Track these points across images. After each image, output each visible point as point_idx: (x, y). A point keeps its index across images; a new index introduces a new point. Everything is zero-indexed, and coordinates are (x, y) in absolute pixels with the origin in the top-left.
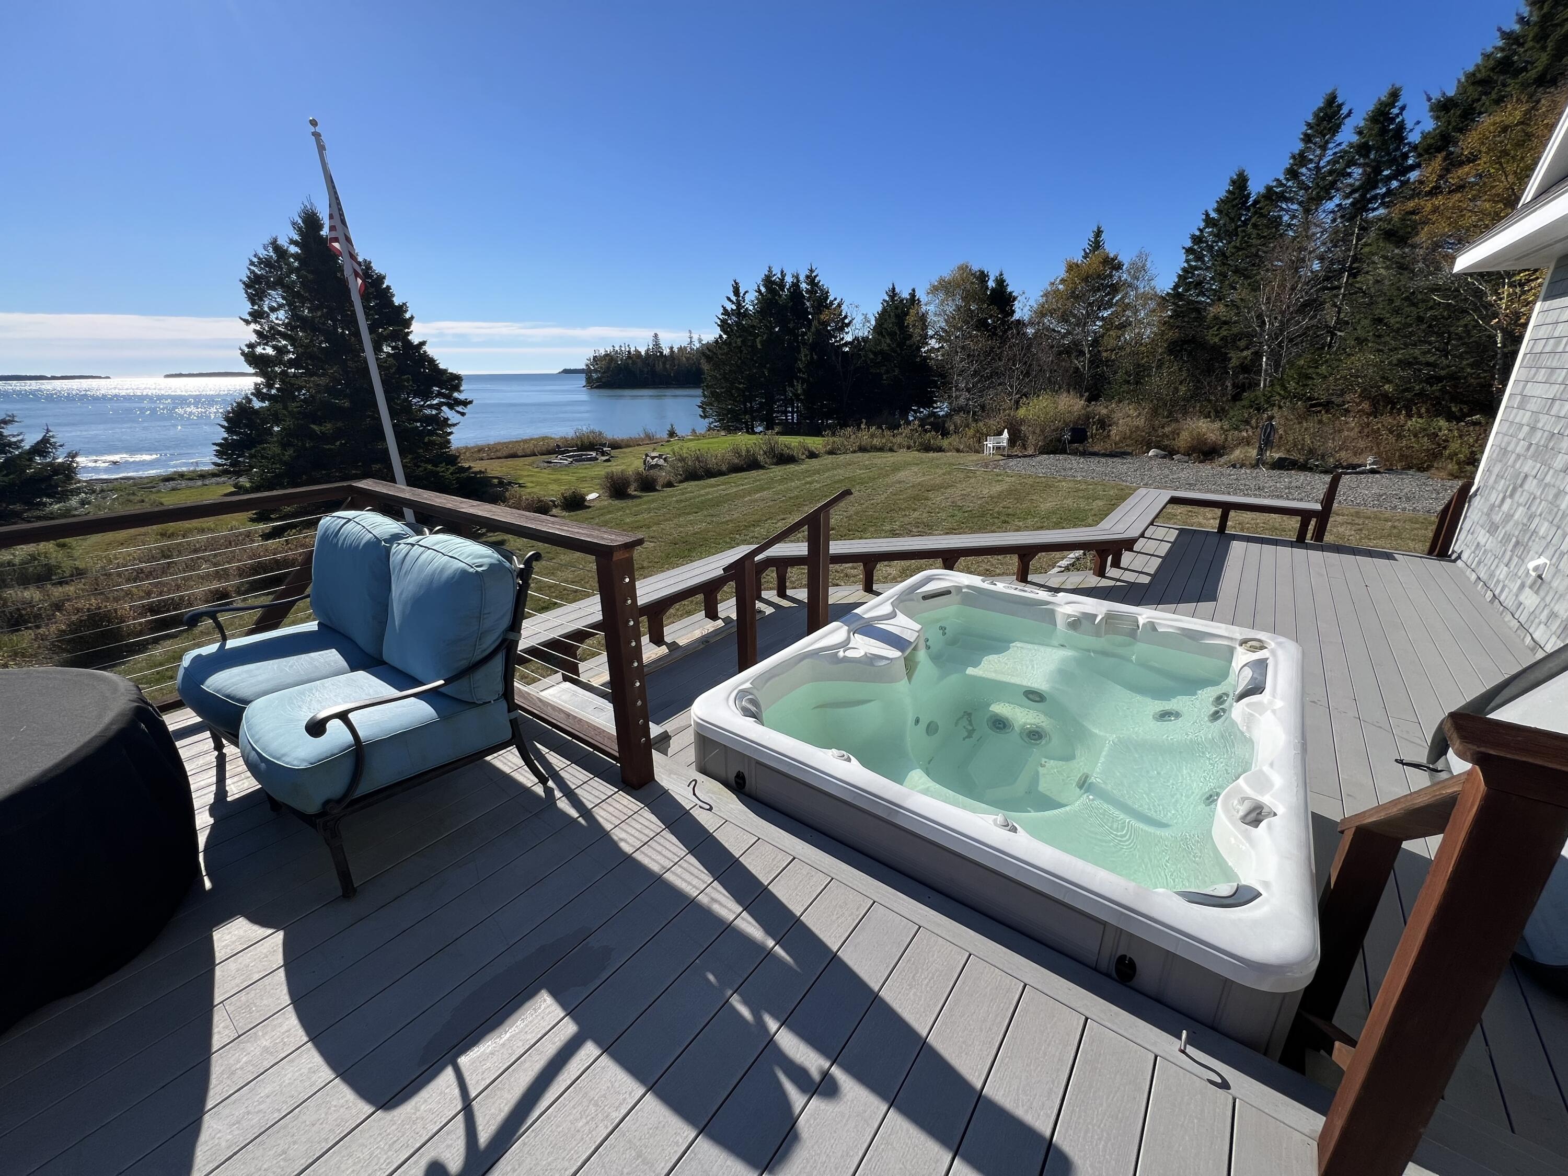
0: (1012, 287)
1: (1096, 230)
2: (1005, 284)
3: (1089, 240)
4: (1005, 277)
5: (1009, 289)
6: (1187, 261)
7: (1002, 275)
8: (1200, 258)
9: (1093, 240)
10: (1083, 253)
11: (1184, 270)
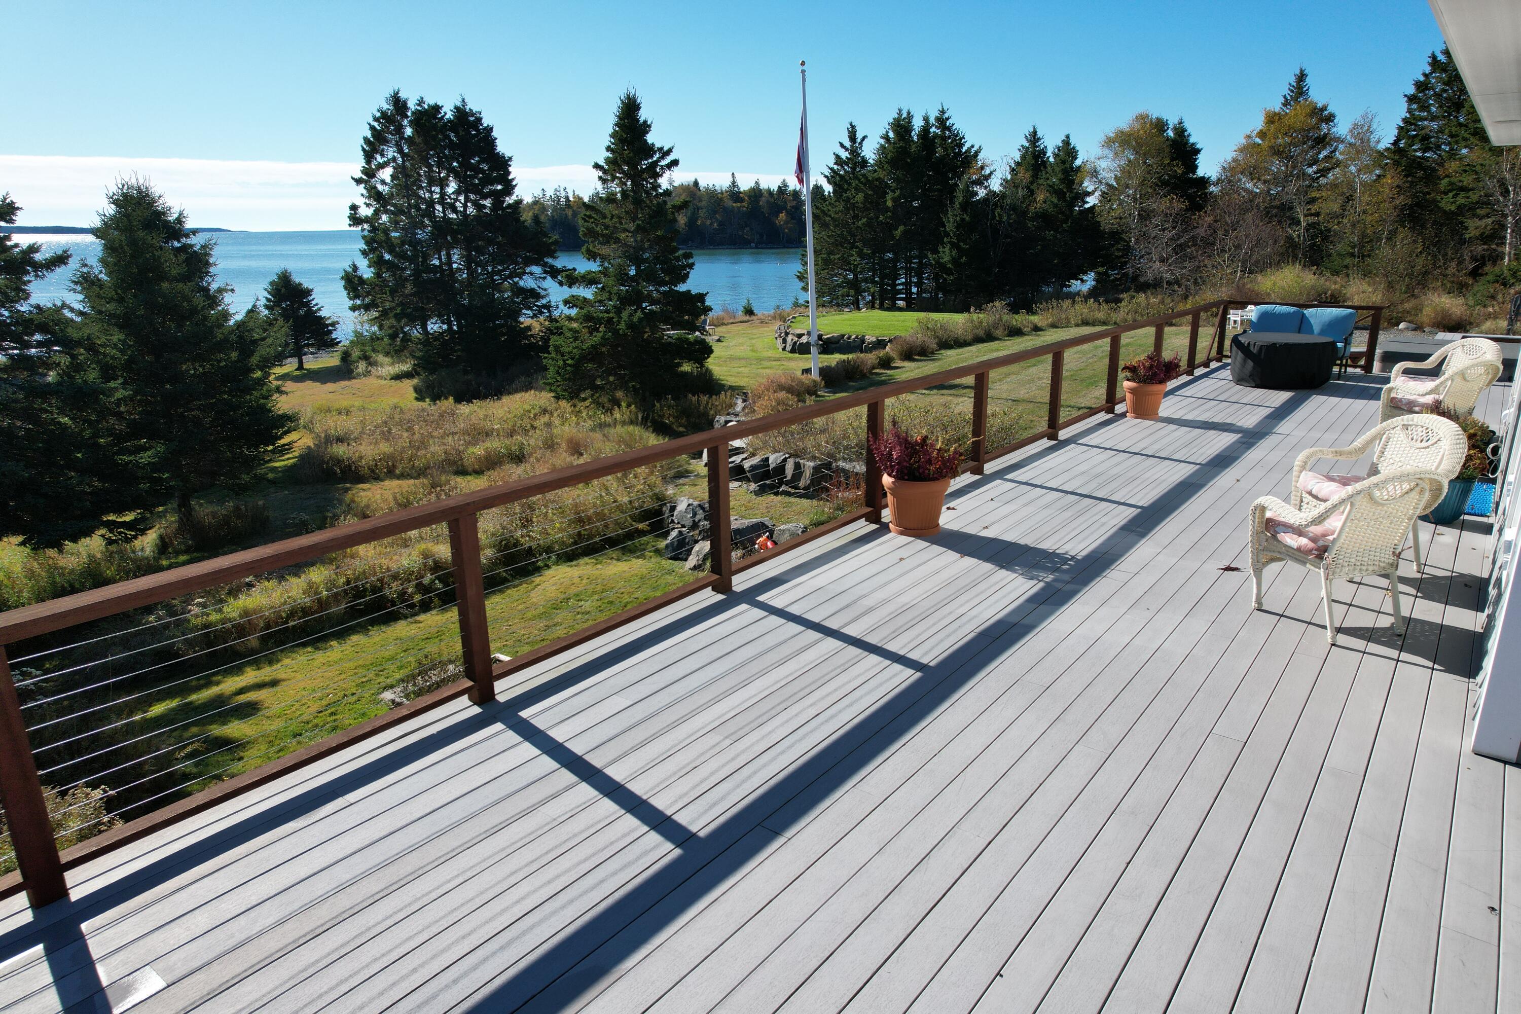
0: (1195, 137)
1: (1298, 72)
2: (1186, 134)
3: (1290, 84)
4: (1187, 125)
5: (1192, 140)
6: (1409, 111)
7: (1181, 123)
8: (1424, 107)
9: (1295, 84)
10: (1283, 100)
11: (1405, 120)
